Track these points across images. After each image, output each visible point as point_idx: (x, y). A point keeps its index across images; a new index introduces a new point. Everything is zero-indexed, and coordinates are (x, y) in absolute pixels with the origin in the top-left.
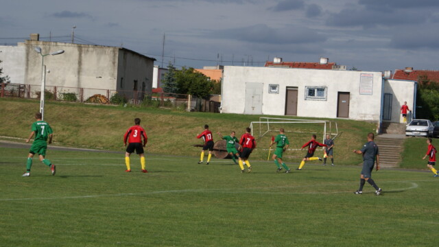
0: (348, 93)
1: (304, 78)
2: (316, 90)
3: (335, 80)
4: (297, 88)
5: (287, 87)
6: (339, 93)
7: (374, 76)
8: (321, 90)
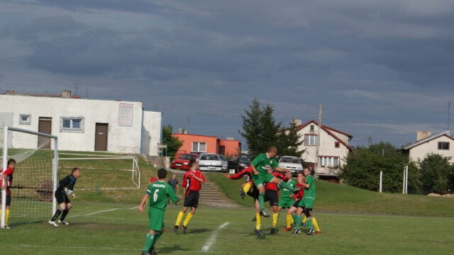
0: (107, 124)
1: (59, 108)
2: (71, 122)
3: (92, 110)
4: (51, 118)
5: (40, 118)
6: (97, 124)
7: (134, 106)
8: (77, 121)
